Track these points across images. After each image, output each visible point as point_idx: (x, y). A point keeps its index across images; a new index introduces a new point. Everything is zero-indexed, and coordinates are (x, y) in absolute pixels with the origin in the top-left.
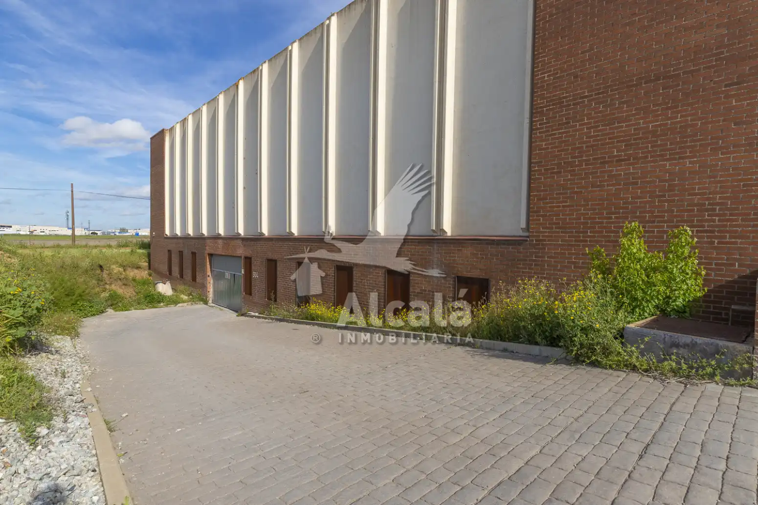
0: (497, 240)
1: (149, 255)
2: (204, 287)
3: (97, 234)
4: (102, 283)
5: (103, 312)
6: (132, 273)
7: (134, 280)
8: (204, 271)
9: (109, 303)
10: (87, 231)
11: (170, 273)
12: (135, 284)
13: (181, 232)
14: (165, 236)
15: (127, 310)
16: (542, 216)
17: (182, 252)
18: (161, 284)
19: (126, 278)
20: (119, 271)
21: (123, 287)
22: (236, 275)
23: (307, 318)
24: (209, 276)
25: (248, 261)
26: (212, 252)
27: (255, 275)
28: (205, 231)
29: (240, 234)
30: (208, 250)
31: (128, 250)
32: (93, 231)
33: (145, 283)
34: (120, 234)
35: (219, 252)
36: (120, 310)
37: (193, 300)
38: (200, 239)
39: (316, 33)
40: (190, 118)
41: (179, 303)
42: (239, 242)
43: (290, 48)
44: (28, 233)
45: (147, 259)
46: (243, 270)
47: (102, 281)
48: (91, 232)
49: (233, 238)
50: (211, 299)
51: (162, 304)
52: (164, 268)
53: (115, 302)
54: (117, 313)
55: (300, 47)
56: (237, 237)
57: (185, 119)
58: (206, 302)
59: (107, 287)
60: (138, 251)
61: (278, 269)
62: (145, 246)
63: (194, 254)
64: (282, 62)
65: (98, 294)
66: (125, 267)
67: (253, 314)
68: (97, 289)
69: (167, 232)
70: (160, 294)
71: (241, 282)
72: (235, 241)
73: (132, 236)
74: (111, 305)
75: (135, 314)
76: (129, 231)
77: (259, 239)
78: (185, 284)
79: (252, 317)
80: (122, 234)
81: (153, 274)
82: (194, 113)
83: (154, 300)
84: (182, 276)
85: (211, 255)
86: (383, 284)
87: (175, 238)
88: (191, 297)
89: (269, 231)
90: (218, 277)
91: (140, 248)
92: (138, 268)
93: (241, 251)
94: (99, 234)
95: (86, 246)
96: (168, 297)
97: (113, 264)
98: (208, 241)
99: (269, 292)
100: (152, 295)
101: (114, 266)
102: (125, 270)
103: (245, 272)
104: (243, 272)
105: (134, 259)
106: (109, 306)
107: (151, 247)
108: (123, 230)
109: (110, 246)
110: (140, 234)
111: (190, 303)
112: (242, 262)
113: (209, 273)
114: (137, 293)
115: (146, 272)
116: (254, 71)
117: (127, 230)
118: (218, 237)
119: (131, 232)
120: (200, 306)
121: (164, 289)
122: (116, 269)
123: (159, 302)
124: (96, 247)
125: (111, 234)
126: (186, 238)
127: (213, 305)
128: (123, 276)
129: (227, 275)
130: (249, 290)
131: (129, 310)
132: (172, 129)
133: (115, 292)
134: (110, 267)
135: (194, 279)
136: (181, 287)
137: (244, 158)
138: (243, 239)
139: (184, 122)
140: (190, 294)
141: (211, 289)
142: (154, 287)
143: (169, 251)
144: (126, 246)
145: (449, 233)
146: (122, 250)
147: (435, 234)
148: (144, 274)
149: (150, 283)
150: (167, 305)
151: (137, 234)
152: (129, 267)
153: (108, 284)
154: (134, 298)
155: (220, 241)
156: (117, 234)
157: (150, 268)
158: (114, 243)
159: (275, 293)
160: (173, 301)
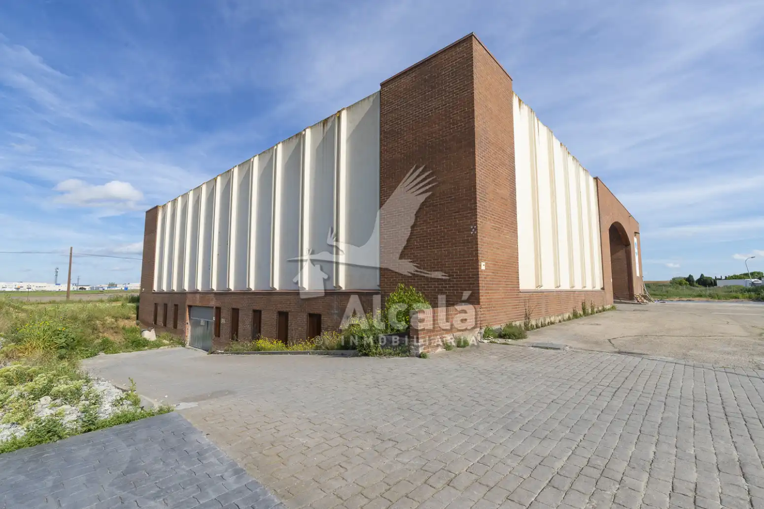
0: (367, 293)
1: (138, 308)
2: (183, 332)
3: (85, 289)
4: (96, 332)
5: (96, 355)
6: (122, 323)
7: (124, 328)
8: (184, 320)
9: (102, 347)
10: (75, 287)
11: (155, 323)
12: (124, 332)
13: (167, 288)
14: (153, 292)
15: (116, 353)
16: (386, 278)
17: (167, 304)
18: (147, 331)
19: (117, 327)
20: (112, 321)
21: (114, 334)
22: (209, 323)
23: (255, 351)
24: (187, 323)
25: (218, 309)
26: (190, 304)
27: (223, 321)
28: (186, 287)
29: (213, 290)
30: (188, 303)
31: (119, 304)
32: (81, 287)
33: (133, 330)
34: (109, 289)
35: (198, 304)
36: (110, 353)
37: (173, 343)
38: (183, 294)
39: (269, 152)
40: (180, 199)
41: (161, 346)
42: (212, 295)
43: (252, 159)
44: (15, 290)
45: (136, 312)
46: (214, 317)
47: (96, 330)
48: (79, 287)
49: (208, 293)
50: (188, 342)
51: (146, 348)
52: (151, 319)
53: (106, 347)
54: (109, 355)
55: (259, 159)
56: (211, 292)
57: (175, 199)
58: (184, 345)
59: (101, 335)
60: (128, 304)
61: (240, 315)
62: (134, 300)
63: (176, 306)
64: (247, 168)
65: (93, 340)
66: (116, 319)
67: (220, 351)
68: (92, 337)
69: (155, 288)
70: (145, 340)
71: (212, 328)
72: (210, 295)
73: (121, 291)
74: (103, 350)
75: (123, 355)
76: (118, 286)
77: (227, 293)
78: (167, 331)
79: (218, 353)
80: (111, 289)
81: (141, 324)
82: (182, 196)
83: (139, 344)
84: (165, 325)
85: (190, 307)
86: (306, 323)
87: (161, 293)
88: (172, 341)
89: (235, 287)
90: (195, 324)
91: (130, 302)
92: (128, 318)
93: (213, 303)
94: (87, 289)
95: (80, 302)
96: (152, 342)
97: (106, 316)
98: (189, 296)
99: (233, 334)
100: (139, 340)
101: (107, 318)
102: (116, 321)
103: (216, 319)
104: (214, 319)
105: (125, 312)
106: (101, 350)
107: (140, 301)
108: (112, 285)
109: (102, 301)
110: (129, 289)
111: (170, 346)
112: (214, 310)
113: (188, 321)
114: (126, 339)
115: (135, 322)
116: (228, 171)
117: (116, 285)
118: (196, 292)
119: (120, 287)
120: (179, 348)
121: (149, 335)
122: (109, 320)
123: (144, 346)
124: (89, 302)
125: (100, 289)
126: (171, 293)
127: (190, 347)
128: (115, 326)
129: (202, 323)
130: (218, 334)
131: (118, 353)
132: (164, 206)
133: (107, 339)
134: (104, 318)
135: (175, 326)
136: (163, 334)
137: (219, 233)
138: (216, 294)
139: (175, 201)
140: (171, 340)
141: (188, 334)
142: (141, 334)
143: (155, 304)
144: (116, 300)
145: (344, 288)
146: (114, 304)
147: (336, 289)
148: (133, 323)
149: (137, 331)
150: (150, 349)
151: (126, 289)
152: (120, 318)
153: (101, 332)
154: (122, 343)
155: (198, 296)
156: (106, 289)
157: (137, 319)
158: (105, 298)
159: (237, 335)
160: (157, 345)
